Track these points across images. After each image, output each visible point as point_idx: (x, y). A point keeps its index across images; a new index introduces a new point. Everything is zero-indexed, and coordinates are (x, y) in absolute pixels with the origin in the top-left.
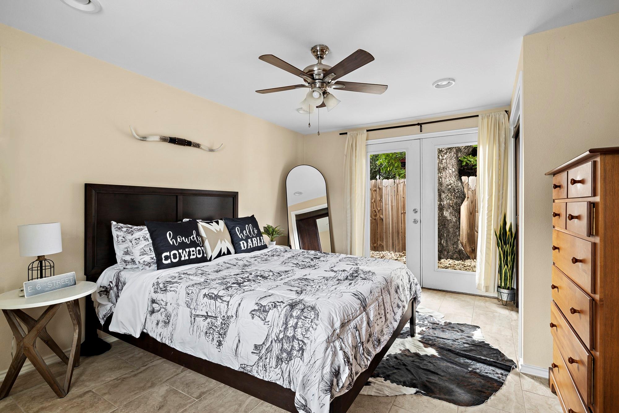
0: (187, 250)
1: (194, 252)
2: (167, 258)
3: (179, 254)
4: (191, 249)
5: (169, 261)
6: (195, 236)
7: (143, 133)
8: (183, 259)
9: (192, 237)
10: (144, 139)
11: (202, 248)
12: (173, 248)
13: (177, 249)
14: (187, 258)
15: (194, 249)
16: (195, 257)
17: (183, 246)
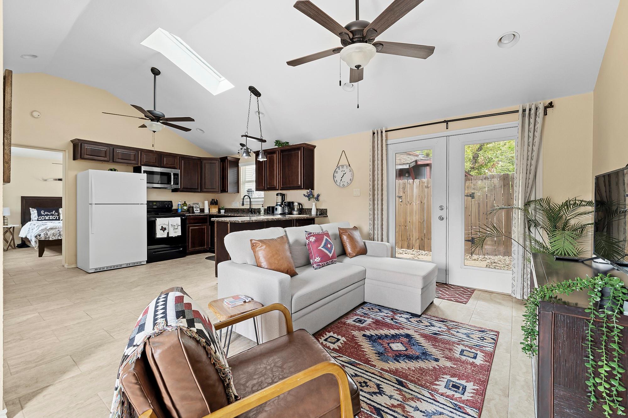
0: (48, 216)
1: (51, 217)
2: (40, 218)
3: (45, 217)
4: (50, 216)
5: (40, 219)
6: (54, 212)
7: (45, 178)
8: (46, 219)
9: (52, 213)
10: (46, 180)
11: (57, 216)
12: (43, 215)
13: (44, 216)
14: (48, 219)
15: (52, 216)
16: (52, 219)
17: (47, 215)
